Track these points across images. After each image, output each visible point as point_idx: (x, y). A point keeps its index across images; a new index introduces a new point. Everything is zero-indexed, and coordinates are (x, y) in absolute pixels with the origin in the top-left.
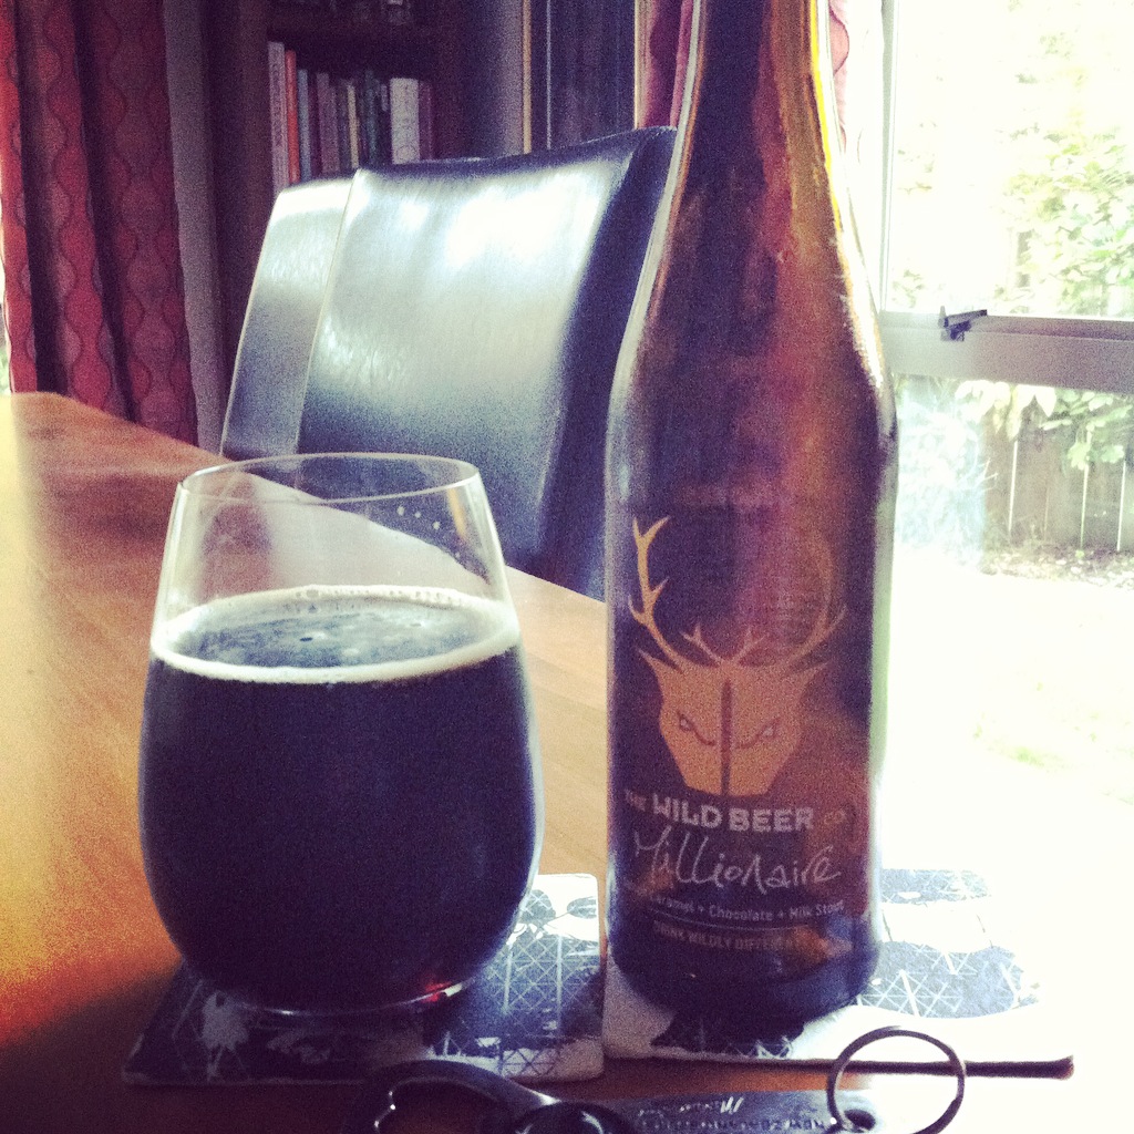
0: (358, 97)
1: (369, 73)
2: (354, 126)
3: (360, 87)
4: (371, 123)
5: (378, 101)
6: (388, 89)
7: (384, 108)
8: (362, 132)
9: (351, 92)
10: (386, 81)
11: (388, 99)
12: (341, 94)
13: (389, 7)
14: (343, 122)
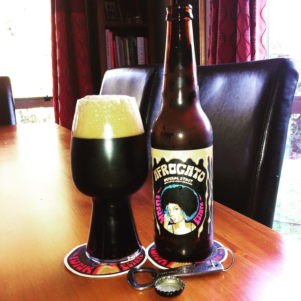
0: (129, 42)
1: (131, 36)
2: (128, 50)
3: (129, 40)
4: (132, 49)
5: (134, 43)
6: (136, 40)
7: (135, 45)
8: (130, 51)
9: (127, 41)
10: (136, 38)
11: (136, 43)
12: (124, 42)
13: (136, 19)
14: (125, 49)
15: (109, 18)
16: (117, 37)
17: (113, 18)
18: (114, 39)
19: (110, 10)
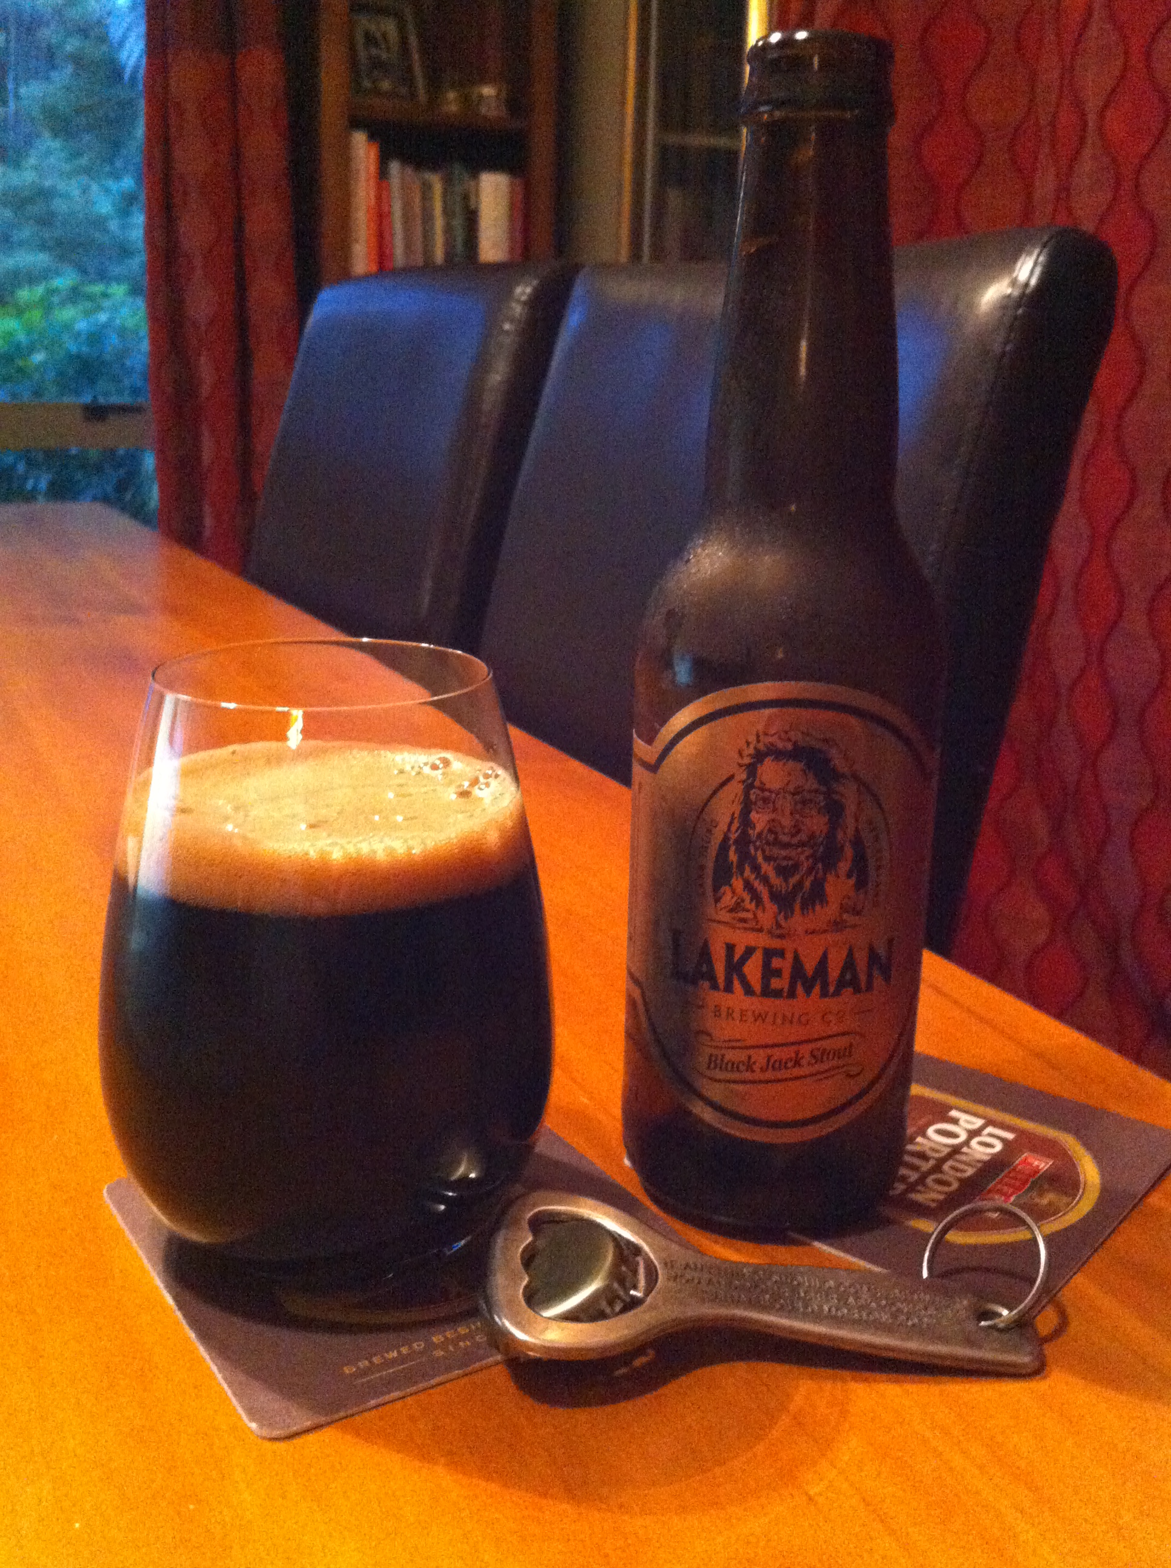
0: (445, 193)
1: (457, 169)
2: (439, 223)
3: (448, 182)
4: (458, 222)
5: (466, 197)
6: (478, 184)
7: (472, 207)
8: (448, 229)
9: (438, 188)
10: (475, 175)
11: (477, 195)
12: (427, 188)
13: (481, 96)
14: (428, 218)
15: (367, 84)
16: (395, 167)
17: (386, 85)
18: (383, 173)
19: (374, 51)
